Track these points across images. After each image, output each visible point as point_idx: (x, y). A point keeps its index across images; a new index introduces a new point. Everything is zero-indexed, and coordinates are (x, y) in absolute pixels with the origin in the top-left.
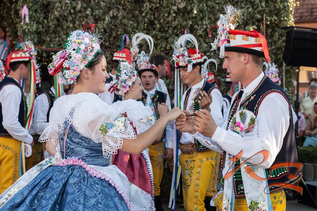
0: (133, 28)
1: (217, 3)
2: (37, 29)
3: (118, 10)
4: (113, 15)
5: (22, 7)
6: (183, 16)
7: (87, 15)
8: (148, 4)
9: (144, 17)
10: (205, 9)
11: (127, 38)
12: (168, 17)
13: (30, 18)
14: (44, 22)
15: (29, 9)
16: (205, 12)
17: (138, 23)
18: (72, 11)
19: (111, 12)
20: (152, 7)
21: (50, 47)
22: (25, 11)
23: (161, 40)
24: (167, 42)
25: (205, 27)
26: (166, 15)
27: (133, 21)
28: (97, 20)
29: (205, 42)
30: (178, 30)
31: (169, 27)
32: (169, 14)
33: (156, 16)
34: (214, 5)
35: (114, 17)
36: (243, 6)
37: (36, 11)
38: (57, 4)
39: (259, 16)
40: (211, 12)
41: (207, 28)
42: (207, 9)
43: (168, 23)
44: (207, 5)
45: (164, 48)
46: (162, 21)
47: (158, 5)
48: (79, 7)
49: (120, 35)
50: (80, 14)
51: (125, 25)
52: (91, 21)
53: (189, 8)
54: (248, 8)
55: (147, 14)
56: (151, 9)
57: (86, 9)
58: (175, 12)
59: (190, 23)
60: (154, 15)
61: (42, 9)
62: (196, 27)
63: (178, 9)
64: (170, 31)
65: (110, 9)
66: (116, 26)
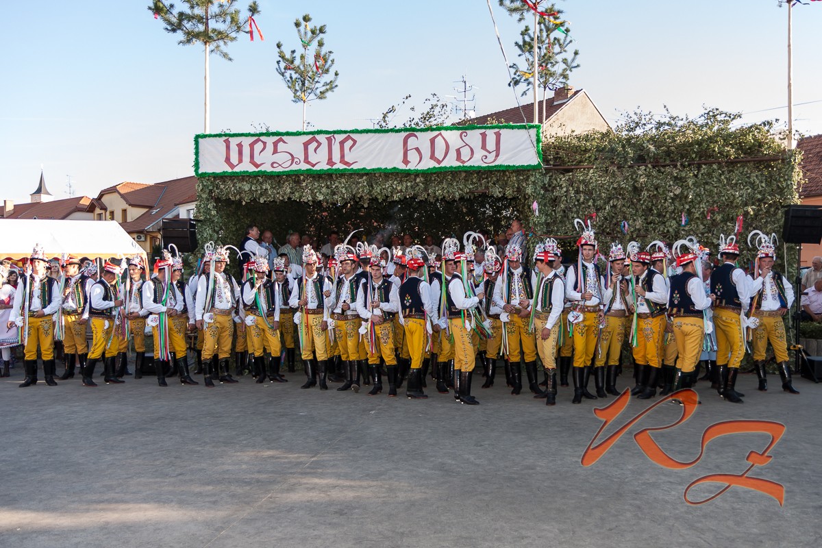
0: (631, 215)
1: (716, 187)
2: (546, 220)
3: (618, 199)
4: (613, 204)
5: (533, 202)
6: (680, 200)
7: (589, 206)
8: (646, 193)
9: (642, 205)
10: (703, 193)
11: (626, 223)
12: (665, 203)
13: (540, 212)
14: (552, 214)
15: (539, 204)
16: (702, 195)
17: (637, 211)
18: (576, 203)
19: (611, 202)
20: (650, 194)
21: (558, 235)
22: (535, 206)
23: (659, 224)
24: (665, 226)
25: (702, 209)
26: (663, 201)
27: (632, 208)
28: (598, 210)
29: (702, 223)
30: (675, 214)
31: (666, 212)
32: (666, 200)
33: (654, 202)
34: (712, 188)
35: (614, 206)
36: (742, 187)
37: (545, 205)
38: (564, 198)
39: (759, 196)
40: (710, 196)
41: (704, 210)
42: (705, 193)
43: (665, 209)
44: (704, 189)
45: (662, 231)
46: (659, 207)
47: (655, 193)
48: (582, 200)
49: (620, 221)
50: (583, 206)
51: (625, 213)
52: (593, 211)
53: (686, 193)
54: (748, 189)
55: (644, 201)
56: (649, 197)
57: (588, 201)
58: (672, 198)
59: (687, 207)
60: (652, 202)
61: (550, 202)
62: (693, 210)
63: (675, 195)
64: (668, 216)
65: (610, 199)
66: (616, 214)
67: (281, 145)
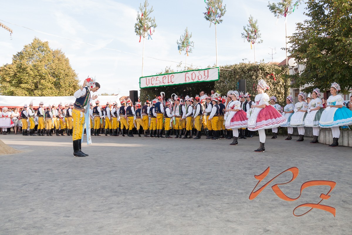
67: (157, 78)
